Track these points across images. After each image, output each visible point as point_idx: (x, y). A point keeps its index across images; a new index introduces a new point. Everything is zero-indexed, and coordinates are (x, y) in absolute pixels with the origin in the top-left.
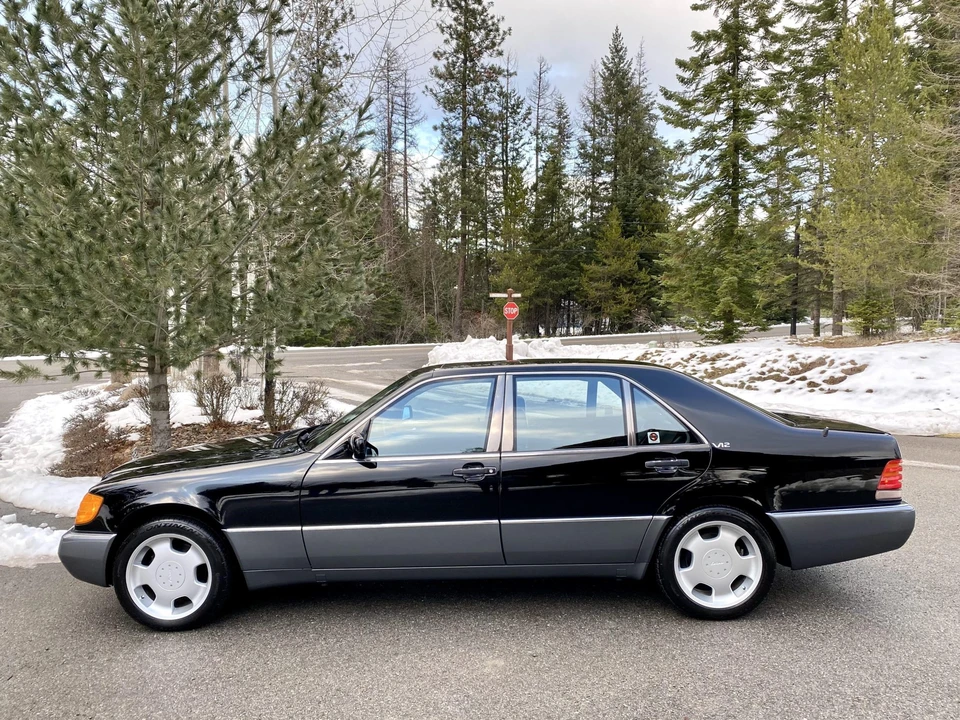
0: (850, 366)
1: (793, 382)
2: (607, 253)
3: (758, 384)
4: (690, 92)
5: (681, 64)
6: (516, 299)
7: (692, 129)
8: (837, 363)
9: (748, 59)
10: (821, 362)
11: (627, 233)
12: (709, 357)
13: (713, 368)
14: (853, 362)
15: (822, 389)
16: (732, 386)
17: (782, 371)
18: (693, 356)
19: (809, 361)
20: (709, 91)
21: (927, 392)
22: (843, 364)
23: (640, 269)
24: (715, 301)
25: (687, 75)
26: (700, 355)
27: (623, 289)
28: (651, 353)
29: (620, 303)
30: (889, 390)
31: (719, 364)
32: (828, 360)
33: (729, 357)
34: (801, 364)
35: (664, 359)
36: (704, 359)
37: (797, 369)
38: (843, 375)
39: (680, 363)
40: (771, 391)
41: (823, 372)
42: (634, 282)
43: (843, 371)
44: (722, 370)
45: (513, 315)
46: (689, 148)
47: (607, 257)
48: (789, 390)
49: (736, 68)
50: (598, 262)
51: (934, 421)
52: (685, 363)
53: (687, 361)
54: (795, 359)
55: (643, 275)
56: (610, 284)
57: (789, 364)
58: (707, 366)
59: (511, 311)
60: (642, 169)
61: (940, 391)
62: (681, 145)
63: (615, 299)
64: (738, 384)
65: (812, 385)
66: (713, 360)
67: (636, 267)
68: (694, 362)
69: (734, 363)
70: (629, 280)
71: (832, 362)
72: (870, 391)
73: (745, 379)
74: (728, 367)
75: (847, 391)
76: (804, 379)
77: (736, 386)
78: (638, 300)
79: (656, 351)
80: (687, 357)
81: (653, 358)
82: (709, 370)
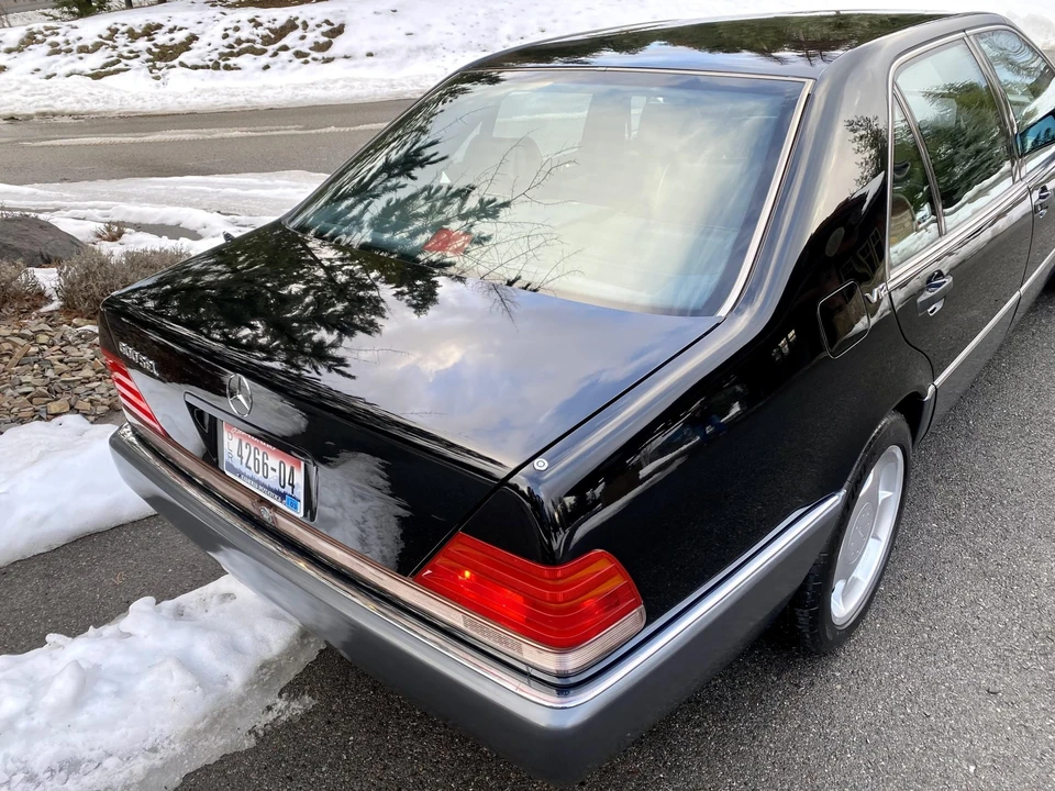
0: (326, 28)
1: (275, 54)
3: (232, 61)
8: (311, 24)
10: (291, 26)
12: (139, 31)
13: (155, 45)
14: (327, 22)
15: (315, 59)
16: (202, 67)
17: (254, 41)
18: (114, 31)
19: (277, 25)
21: (425, 49)
22: (319, 26)
26: (123, 29)
28: (41, 33)
30: (389, 51)
31: (162, 38)
32: (298, 22)
33: (166, 29)
34: (271, 30)
35: (70, 38)
36: (133, 35)
37: (269, 36)
38: (326, 39)
39: (102, 44)
40: (258, 68)
41: (303, 38)
43: (324, 34)
44: (171, 47)
48: (279, 65)
52: (110, 43)
53: (110, 38)
54: (261, 25)
57: (256, 31)
58: (142, 44)
61: (435, 46)
64: (210, 64)
65: (299, 54)
66: (150, 31)
68: (121, 40)
69: (180, 37)
71: (305, 24)
72: (370, 55)
73: (215, 56)
74: (176, 42)
75: (346, 57)
76: (285, 48)
77: (208, 67)
79: (47, 29)
80: (106, 33)
81: (50, 39)
82: (155, 50)
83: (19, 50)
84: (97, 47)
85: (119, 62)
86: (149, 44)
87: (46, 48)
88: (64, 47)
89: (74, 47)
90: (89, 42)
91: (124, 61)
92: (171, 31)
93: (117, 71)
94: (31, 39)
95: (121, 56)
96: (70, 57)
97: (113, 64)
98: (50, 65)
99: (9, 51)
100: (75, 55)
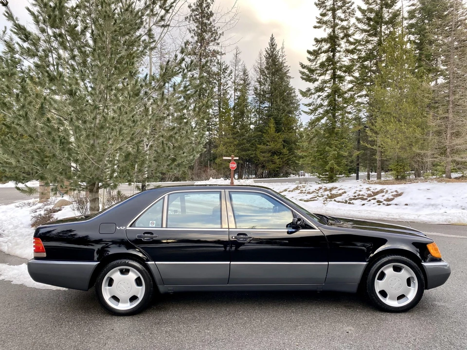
0: (395, 193)
1: (370, 200)
2: (268, 139)
3: (353, 201)
4: (313, 66)
5: (309, 52)
6: (235, 160)
7: (314, 82)
8: (389, 191)
9: (340, 52)
10: (382, 191)
11: (278, 130)
12: (328, 189)
13: (331, 194)
14: (396, 191)
15: (384, 204)
16: (341, 202)
17: (364, 195)
18: (321, 188)
19: (376, 191)
20: (322, 65)
21: (433, 205)
22: (392, 192)
23: (284, 148)
24: (326, 163)
25: (312, 57)
26: (324, 188)
27: (276, 157)
28: (300, 187)
29: (275, 163)
30: (415, 204)
31: (334, 192)
32: (385, 190)
33: (338, 189)
34: (373, 192)
35: (307, 189)
36: (326, 190)
37: (371, 194)
38: (393, 197)
40: (360, 205)
41: (383, 196)
42: (281, 154)
43: (392, 195)
44: (335, 195)
45: (234, 168)
46: (313, 91)
47: (268, 142)
48: (369, 204)
49: (334, 55)
50: (264, 144)
51: (445, 217)
52: (317, 192)
53: (318, 190)
54: (370, 190)
55: (285, 151)
56: (270, 154)
57: (367, 192)
58: (328, 193)
59: (233, 166)
60: (284, 101)
61: (439, 205)
62: (309, 90)
63: (272, 162)
64: (344, 201)
65: (378, 202)
66: (331, 190)
67: (282, 147)
68: (321, 191)
69: (340, 192)
70: (278, 153)
71: (387, 191)
72: (407, 205)
73: (347, 199)
74: (338, 193)
75: (396, 205)
76: (375, 199)
77: (343, 202)
78: (283, 162)
79: (303, 186)
80: (317, 188)
81: (301, 189)
82: (330, 195)
83: (292, 191)
84: (313, 192)
85: (316, 197)
87: (299, 191)
88: (304, 191)
89: (307, 192)
90: (311, 191)
91: (318, 197)
93: (314, 200)
94: (297, 188)
95: (318, 196)
97: (314, 198)
98: (297, 196)
99: (289, 191)
100: (306, 194)
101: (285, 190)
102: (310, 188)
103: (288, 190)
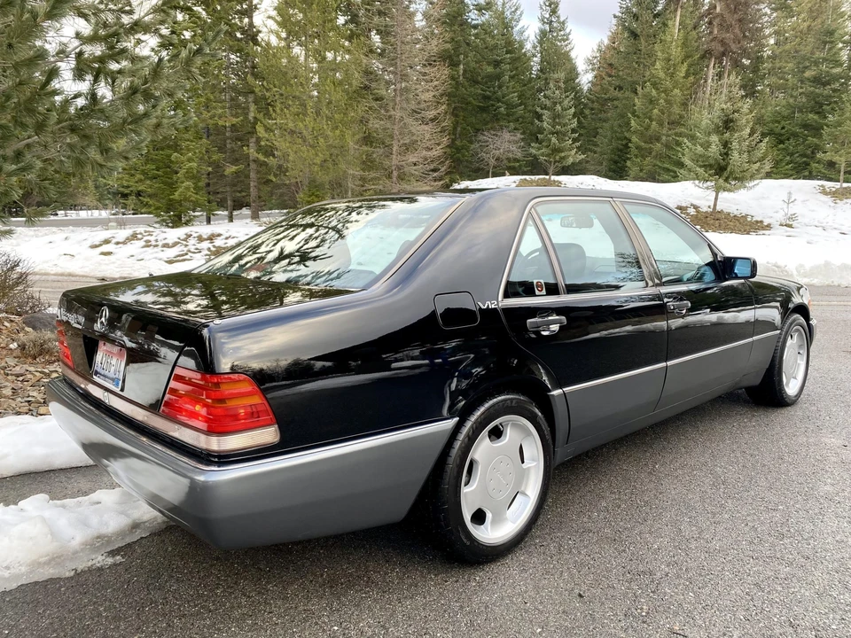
12: (206, 237)
13: (214, 246)
18: (189, 236)
28: (141, 234)
31: (219, 242)
33: (222, 237)
35: (159, 238)
36: (200, 239)
39: (179, 243)
44: (224, 248)
52: (184, 243)
53: (185, 240)
58: (206, 245)
66: (211, 238)
68: (192, 241)
69: (231, 242)
79: (146, 232)
80: (183, 237)
81: (145, 238)
82: (213, 249)
83: (124, 243)
84: (175, 244)
85: (187, 254)
86: (210, 245)
87: (142, 243)
88: (154, 243)
89: (160, 243)
90: (170, 242)
91: (190, 254)
92: (227, 238)
93: (184, 260)
94: (134, 237)
95: (189, 251)
96: (156, 249)
97: (182, 255)
98: (141, 253)
99: (118, 243)
100: (160, 248)
101: (107, 242)
102: (164, 235)
103: (114, 241)
